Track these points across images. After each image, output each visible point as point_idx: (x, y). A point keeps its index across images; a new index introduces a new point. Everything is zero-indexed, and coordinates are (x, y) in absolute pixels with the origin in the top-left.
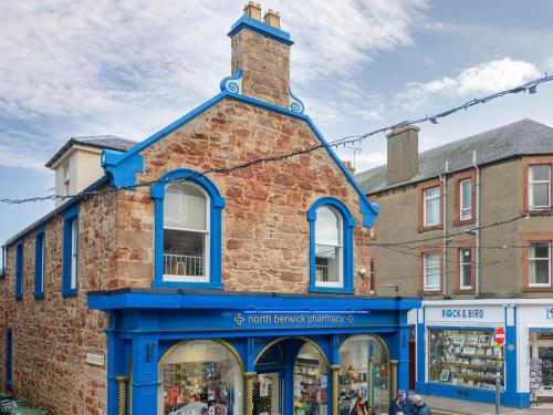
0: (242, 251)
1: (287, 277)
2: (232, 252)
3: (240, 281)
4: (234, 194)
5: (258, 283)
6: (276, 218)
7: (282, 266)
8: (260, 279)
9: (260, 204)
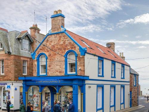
0: (51, 67)
1: (60, 72)
2: (49, 68)
3: (51, 74)
4: (50, 55)
5: (54, 74)
6: (58, 59)
7: (59, 69)
8: (55, 73)
9: (55, 56)
